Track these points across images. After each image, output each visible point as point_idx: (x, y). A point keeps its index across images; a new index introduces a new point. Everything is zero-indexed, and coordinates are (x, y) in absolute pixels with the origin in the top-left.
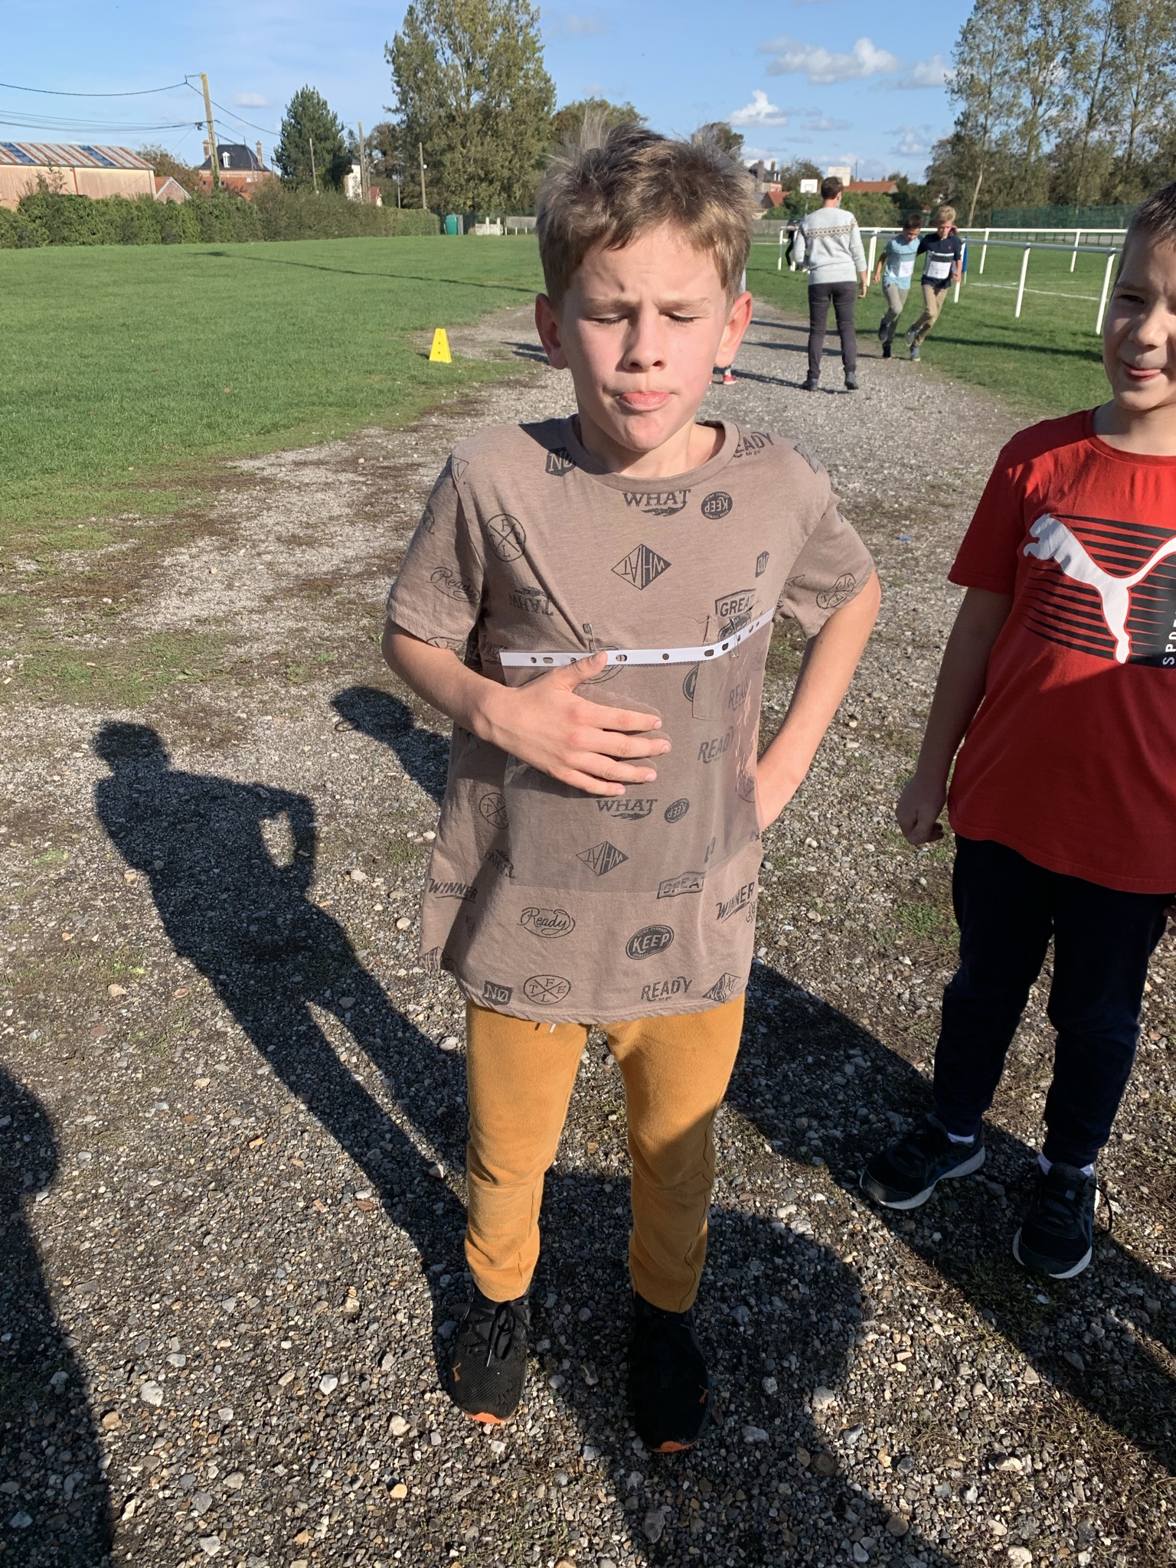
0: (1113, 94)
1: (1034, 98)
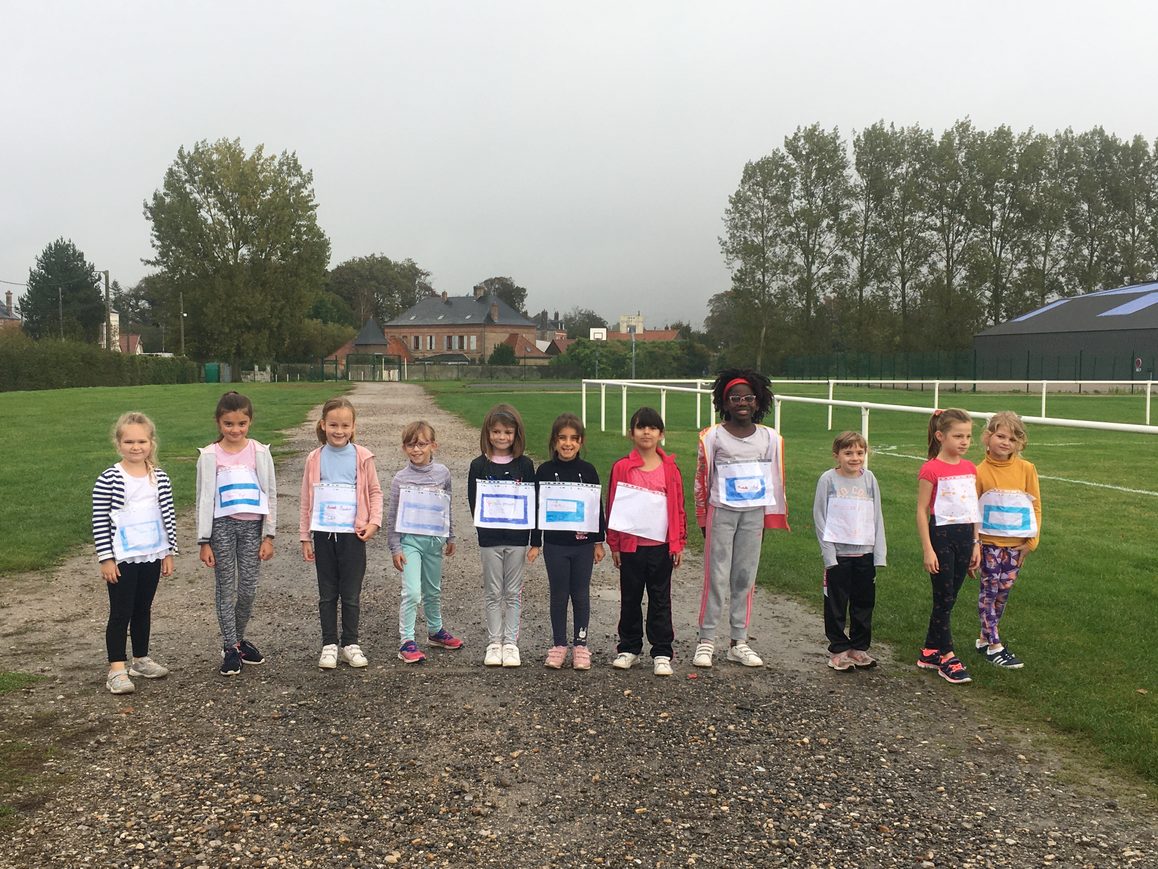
0: (880, 256)
1: (807, 258)
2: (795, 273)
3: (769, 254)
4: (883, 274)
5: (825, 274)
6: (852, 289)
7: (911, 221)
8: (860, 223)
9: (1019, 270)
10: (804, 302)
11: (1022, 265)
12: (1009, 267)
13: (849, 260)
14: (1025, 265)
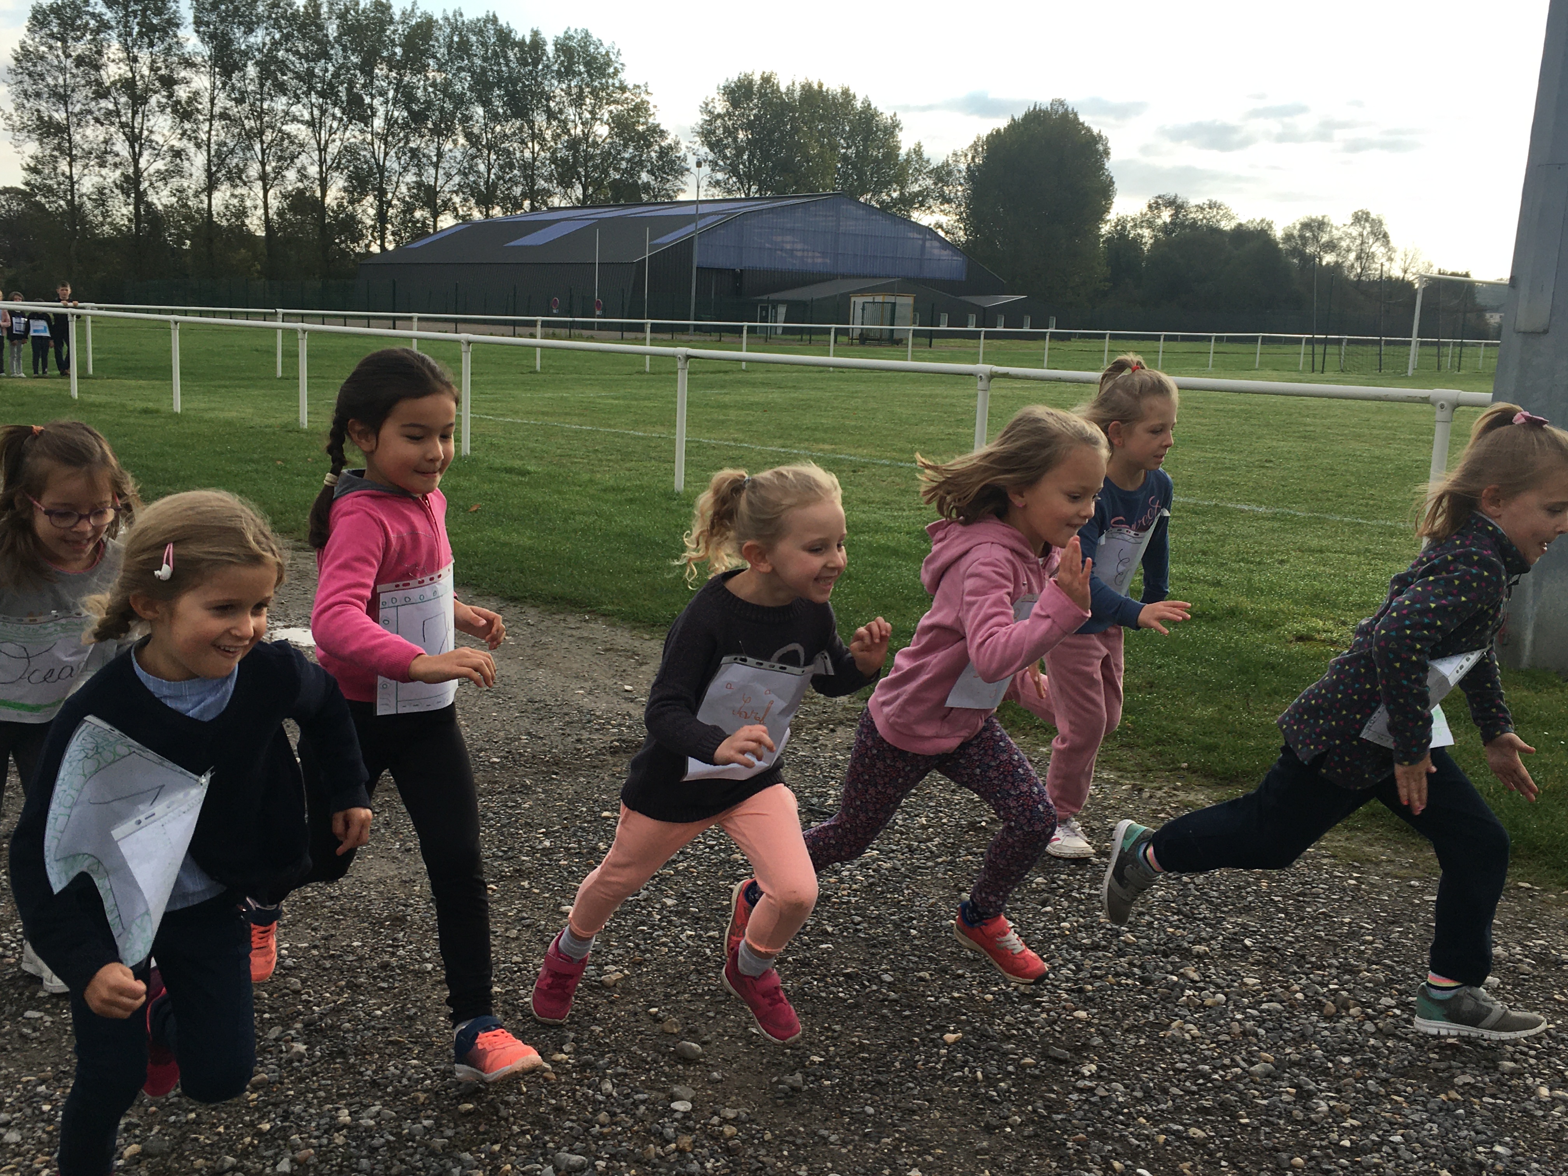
2: (116, 165)
3: (77, 138)
4: (236, 176)
5: (158, 171)
6: (197, 195)
7: (271, 110)
8: (204, 104)
9: (407, 184)
10: (131, 208)
11: (410, 178)
12: (394, 179)
13: (191, 155)
14: (414, 179)
